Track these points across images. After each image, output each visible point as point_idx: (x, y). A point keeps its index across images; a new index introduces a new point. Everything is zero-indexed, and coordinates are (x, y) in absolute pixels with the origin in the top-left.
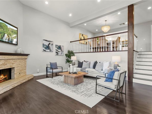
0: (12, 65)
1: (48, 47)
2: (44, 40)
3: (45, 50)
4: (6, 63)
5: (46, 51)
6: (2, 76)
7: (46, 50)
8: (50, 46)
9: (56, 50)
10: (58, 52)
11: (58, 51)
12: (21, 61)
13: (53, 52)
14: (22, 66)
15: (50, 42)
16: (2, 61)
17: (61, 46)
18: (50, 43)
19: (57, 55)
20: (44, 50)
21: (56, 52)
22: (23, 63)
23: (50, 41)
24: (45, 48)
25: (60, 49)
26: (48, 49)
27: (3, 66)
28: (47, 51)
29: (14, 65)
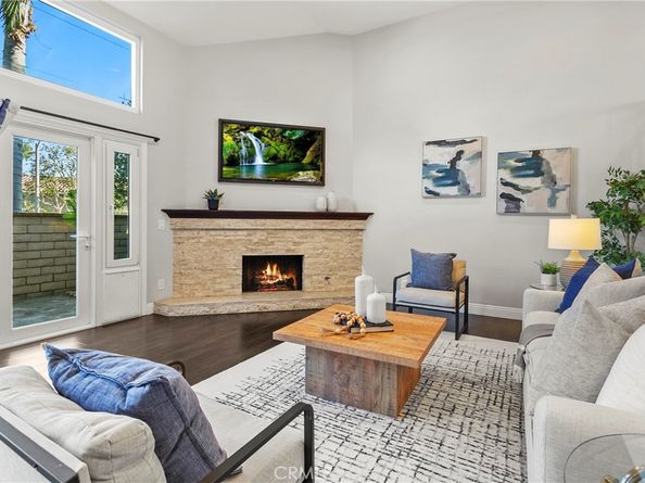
0: (293, 248)
1: (450, 175)
2: (429, 143)
3: (432, 188)
4: (270, 240)
5: (437, 194)
6: (272, 269)
7: (437, 190)
8: (461, 165)
9: (506, 184)
10: (517, 194)
11: (515, 187)
12: (337, 236)
13: (479, 195)
14: (337, 253)
15: (459, 148)
16: (259, 233)
17: (544, 155)
18: (460, 154)
19: (508, 211)
20: (429, 192)
21: (503, 196)
22: (341, 244)
23: (463, 142)
24: (436, 180)
25: (538, 173)
26: (449, 182)
27: (264, 247)
28: (448, 196)
29: (302, 246)
